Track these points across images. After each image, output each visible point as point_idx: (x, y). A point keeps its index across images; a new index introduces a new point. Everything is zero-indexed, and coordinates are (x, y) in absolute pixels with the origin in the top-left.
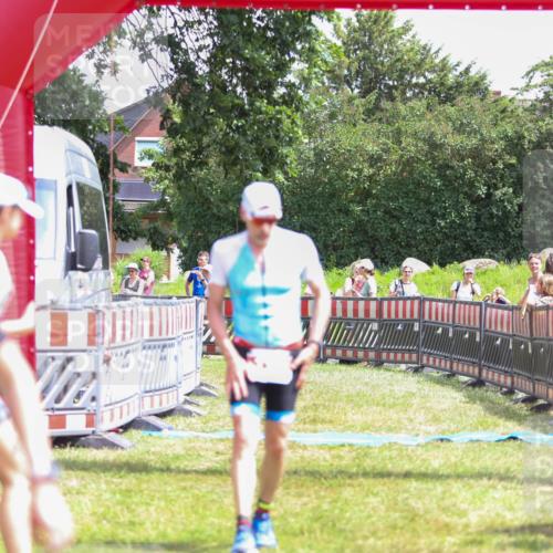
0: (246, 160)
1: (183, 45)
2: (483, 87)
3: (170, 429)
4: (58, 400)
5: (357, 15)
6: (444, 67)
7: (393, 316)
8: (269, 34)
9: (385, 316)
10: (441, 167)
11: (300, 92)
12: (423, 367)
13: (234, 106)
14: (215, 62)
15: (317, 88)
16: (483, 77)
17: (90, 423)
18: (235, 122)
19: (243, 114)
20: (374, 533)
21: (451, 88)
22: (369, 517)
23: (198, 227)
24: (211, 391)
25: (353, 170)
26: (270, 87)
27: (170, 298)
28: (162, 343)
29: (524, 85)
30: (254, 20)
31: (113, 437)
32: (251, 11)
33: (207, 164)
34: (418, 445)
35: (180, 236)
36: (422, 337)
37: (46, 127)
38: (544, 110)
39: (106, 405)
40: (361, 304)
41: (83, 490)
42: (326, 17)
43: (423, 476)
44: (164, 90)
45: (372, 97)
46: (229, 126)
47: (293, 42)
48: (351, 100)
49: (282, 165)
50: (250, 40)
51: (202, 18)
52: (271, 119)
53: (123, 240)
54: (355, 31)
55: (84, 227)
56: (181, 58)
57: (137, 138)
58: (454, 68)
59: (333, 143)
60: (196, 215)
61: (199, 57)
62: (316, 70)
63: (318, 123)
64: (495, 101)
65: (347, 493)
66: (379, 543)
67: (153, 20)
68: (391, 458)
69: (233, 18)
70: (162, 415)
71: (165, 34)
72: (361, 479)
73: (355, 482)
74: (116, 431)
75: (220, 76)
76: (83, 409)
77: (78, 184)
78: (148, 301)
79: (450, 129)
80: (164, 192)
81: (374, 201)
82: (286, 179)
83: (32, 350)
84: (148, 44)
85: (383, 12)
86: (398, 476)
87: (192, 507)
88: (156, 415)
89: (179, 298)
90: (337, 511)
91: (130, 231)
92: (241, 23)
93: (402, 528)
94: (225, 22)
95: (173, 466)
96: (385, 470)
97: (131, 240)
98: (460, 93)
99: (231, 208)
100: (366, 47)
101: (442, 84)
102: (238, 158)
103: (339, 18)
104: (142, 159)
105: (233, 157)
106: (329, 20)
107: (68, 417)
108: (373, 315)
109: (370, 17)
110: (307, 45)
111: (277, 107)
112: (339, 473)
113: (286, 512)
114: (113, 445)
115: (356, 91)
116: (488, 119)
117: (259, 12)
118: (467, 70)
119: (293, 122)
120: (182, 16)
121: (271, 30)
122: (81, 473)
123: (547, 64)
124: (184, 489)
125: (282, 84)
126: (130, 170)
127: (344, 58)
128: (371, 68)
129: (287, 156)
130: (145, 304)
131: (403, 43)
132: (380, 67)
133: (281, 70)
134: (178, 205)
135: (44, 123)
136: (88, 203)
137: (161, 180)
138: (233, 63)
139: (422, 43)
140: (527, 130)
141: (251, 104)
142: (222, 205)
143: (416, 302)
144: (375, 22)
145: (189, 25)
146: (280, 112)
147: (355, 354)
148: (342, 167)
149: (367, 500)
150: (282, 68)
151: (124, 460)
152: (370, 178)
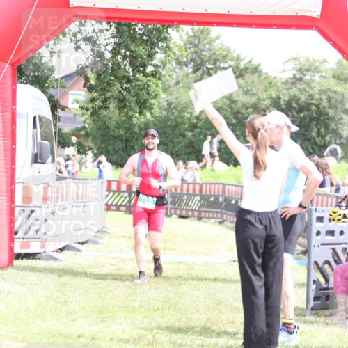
0: (130, 106)
1: (98, 42)
2: (259, 70)
3: (86, 251)
4: (26, 234)
5: (192, 29)
6: (238, 59)
7: (208, 193)
8: (145, 38)
9: (204, 193)
10: (235, 113)
11: (161, 70)
12: (224, 221)
13: (124, 77)
14: (115, 52)
15: (169, 68)
16: (259, 65)
17: (43, 246)
18: (125, 85)
19: (129, 81)
20: (198, 311)
21: (242, 70)
22: (195, 302)
23: (103, 141)
24: (109, 231)
25: (188, 113)
26: (145, 66)
27: (87, 180)
28: (83, 204)
29: (282, 70)
30: (137, 30)
31: (55, 255)
32: (135, 25)
33: (108, 107)
34: (221, 264)
35: (93, 147)
36: (224, 205)
37: (23, 84)
38: (293, 83)
39: (52, 237)
40: (191, 186)
41: (39, 283)
42: (175, 29)
43: (224, 280)
44: (87, 67)
45: (199, 73)
46: (122, 87)
47: (157, 43)
48: (187, 75)
49: (150, 109)
50: (134, 41)
51: (108, 27)
52: (144, 84)
53: (62, 147)
54: (191, 37)
55: (42, 140)
56: (96, 49)
57: (70, 92)
58: (244, 59)
59: (177, 98)
60: (102, 135)
61: (106, 49)
62: (170, 58)
63: (170, 87)
64: (266, 78)
65: (183, 288)
66: (200, 316)
67: (81, 28)
68: (206, 270)
69: (125, 28)
70: (82, 243)
71: (88, 36)
72: (190, 281)
73: (187, 283)
74: (57, 251)
75: (117, 60)
76: (39, 238)
77: (39, 116)
78: (75, 181)
79: (241, 92)
80: (84, 122)
81: (199, 130)
82: (152, 117)
83: (13, 206)
84: (78, 41)
85: (206, 27)
86: (210, 280)
87: (99, 294)
88: (79, 243)
89: (92, 180)
90: (177, 298)
91: (66, 143)
92: (129, 32)
93: (212, 308)
94: (121, 30)
95: (88, 271)
96: (203, 277)
97: (67, 148)
98: (247, 73)
99: (121, 132)
100: (196, 46)
101: (237, 68)
102: (126, 105)
103: (182, 30)
104: (73, 103)
105: (123, 104)
106: (177, 31)
107: (31, 243)
108: (197, 192)
109: (199, 30)
110: (165, 45)
111: (148, 78)
112: (178, 278)
113: (149, 298)
114: (56, 259)
115: (191, 70)
116: (262, 87)
117: (140, 26)
118: (251, 61)
119: (157, 85)
120: (97, 26)
121: (146, 35)
122: (38, 274)
123: (295, 59)
124: (94, 284)
125: (151, 65)
126: (66, 109)
127: (184, 52)
128: (199, 57)
129: (154, 104)
130: (74, 183)
131: (217, 44)
132: (203, 57)
133: (151, 57)
134: (92, 129)
135: (21, 83)
136: (44, 127)
137: (83, 115)
138: (125, 52)
139: (227, 45)
140: (283, 94)
141: (134, 76)
142: (116, 130)
143: (221, 186)
144: (202, 33)
145: (101, 31)
146: (149, 81)
147: (187, 213)
148: (182, 111)
149: (194, 293)
150: (151, 56)
151: (61, 267)
152: (197, 118)
